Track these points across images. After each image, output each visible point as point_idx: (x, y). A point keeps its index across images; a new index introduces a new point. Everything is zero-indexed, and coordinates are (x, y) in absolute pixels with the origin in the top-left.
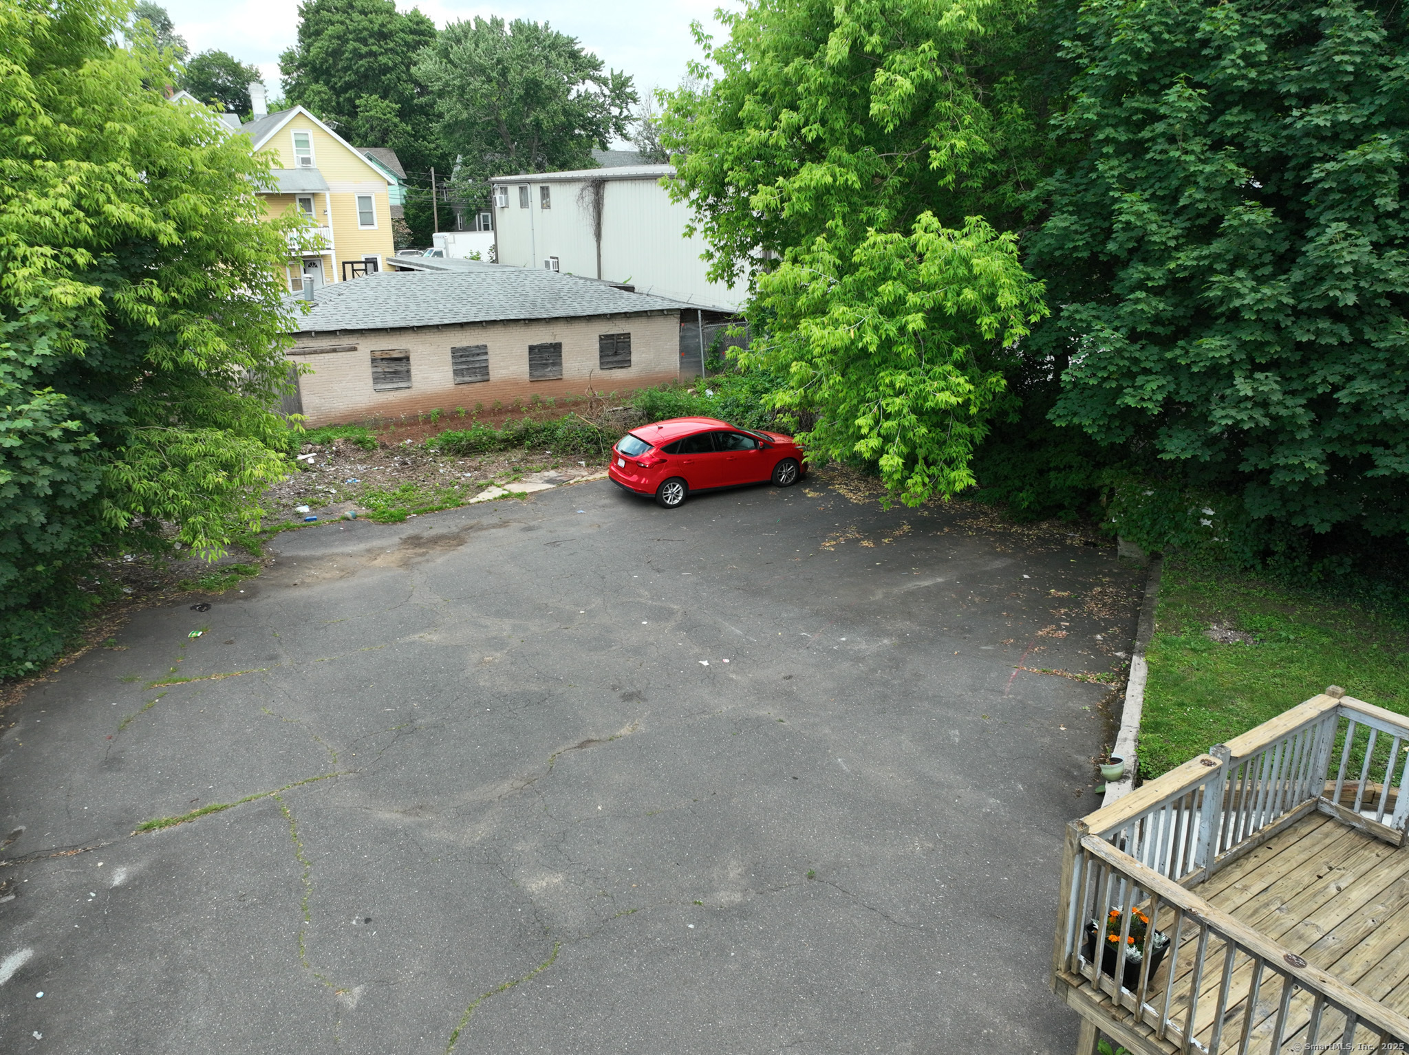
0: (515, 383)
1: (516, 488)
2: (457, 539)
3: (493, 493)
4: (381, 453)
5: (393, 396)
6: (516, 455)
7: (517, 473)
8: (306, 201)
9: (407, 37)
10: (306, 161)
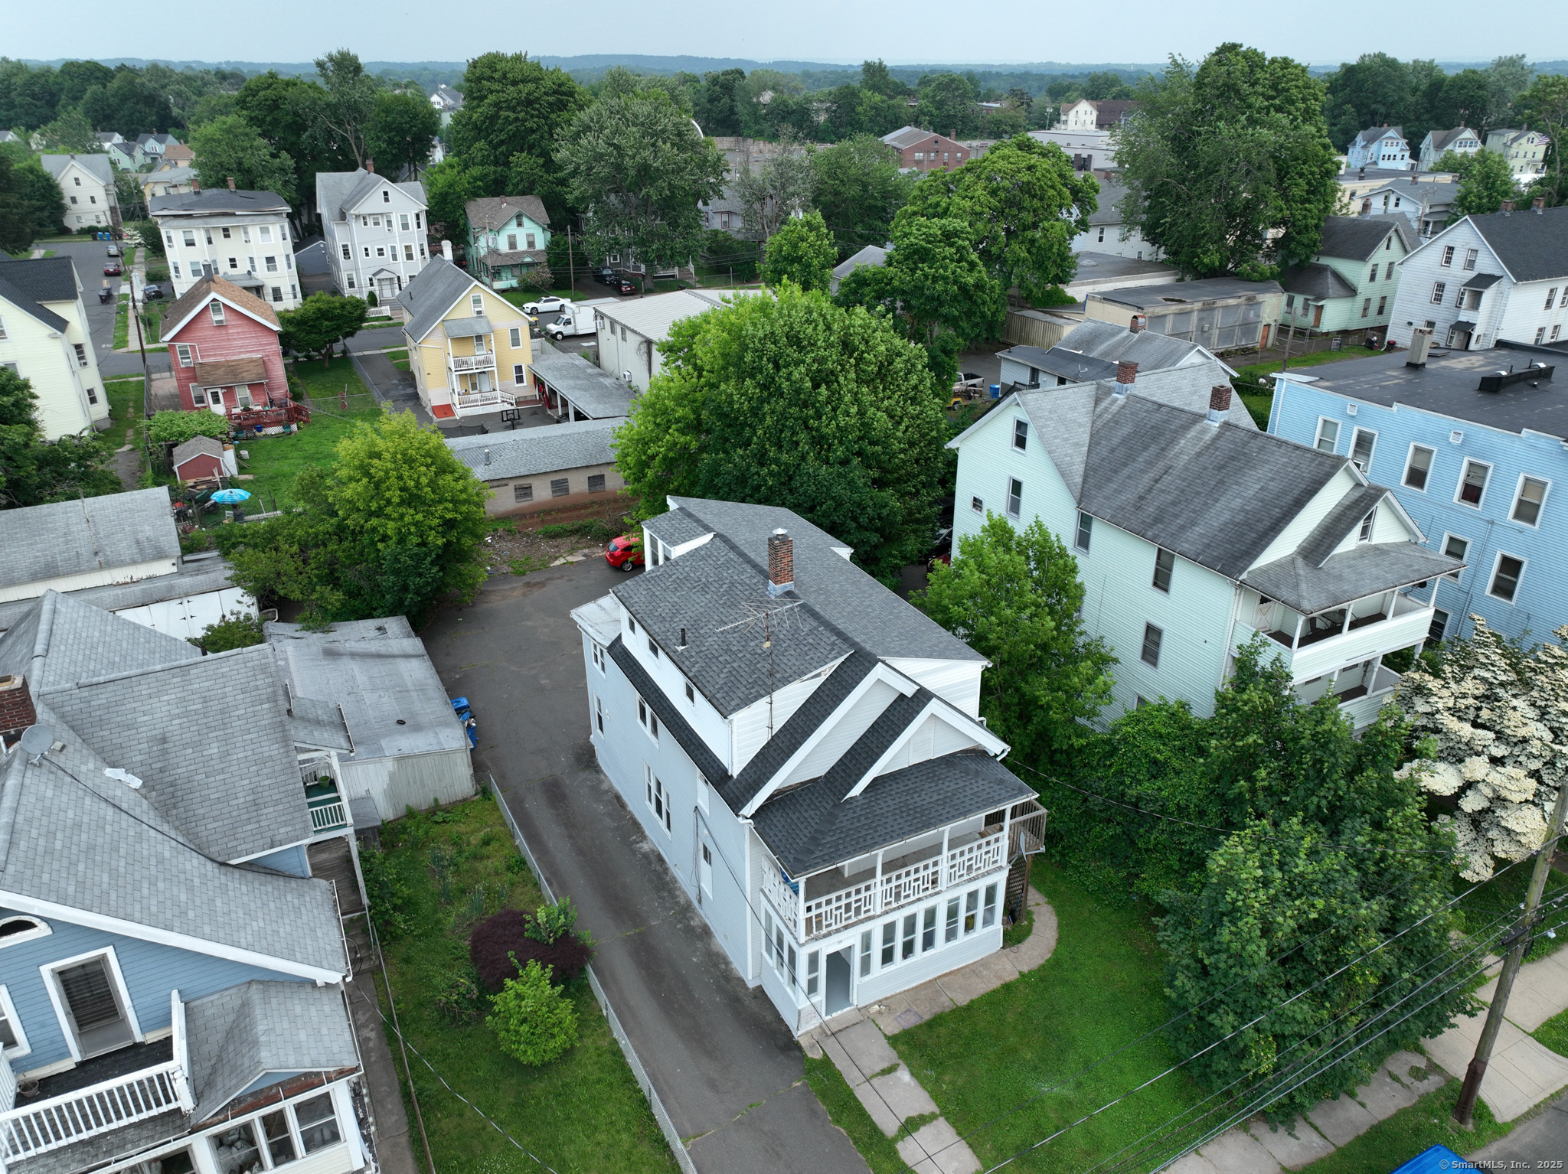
0: (581, 494)
1: (570, 559)
2: (541, 584)
3: (561, 561)
4: (518, 536)
5: (524, 504)
6: (574, 539)
7: (573, 551)
8: (479, 338)
9: (551, 99)
10: (479, 312)
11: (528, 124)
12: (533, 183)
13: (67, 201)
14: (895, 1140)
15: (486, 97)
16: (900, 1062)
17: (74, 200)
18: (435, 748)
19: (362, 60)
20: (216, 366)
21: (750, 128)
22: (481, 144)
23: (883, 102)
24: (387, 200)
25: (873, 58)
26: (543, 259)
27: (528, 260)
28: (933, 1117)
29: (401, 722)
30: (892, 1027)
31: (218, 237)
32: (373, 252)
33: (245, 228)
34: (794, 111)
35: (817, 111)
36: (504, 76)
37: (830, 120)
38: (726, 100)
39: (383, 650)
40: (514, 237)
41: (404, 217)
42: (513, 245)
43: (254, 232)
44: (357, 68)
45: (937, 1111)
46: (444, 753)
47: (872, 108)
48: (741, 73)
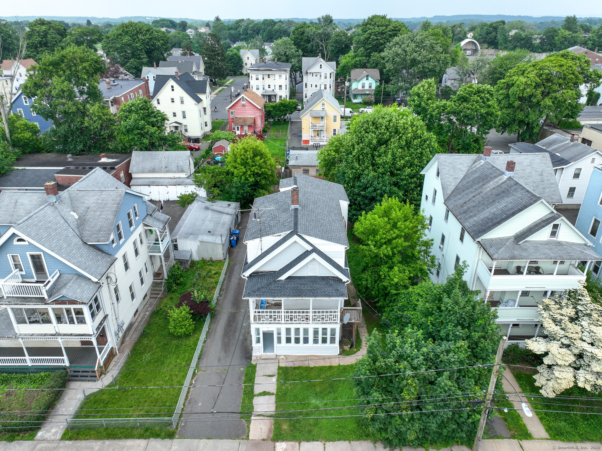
8: (322, 118)
9: (390, 33)
10: (323, 109)
11: (381, 41)
12: (377, 64)
13: (244, 64)
14: (255, 396)
15: (367, 31)
16: (277, 375)
17: (246, 64)
18: (213, 241)
19: (333, 18)
20: (240, 118)
21: (502, 45)
22: (362, 49)
23: (569, 35)
24: (321, 68)
25: (571, 15)
26: (373, 93)
27: (367, 92)
28: (273, 394)
29: (209, 232)
30: (282, 365)
31: (266, 77)
32: (314, 86)
33: (274, 75)
34: (524, 39)
35: (535, 39)
36: (375, 24)
37: (541, 43)
38: (494, 34)
39: (222, 211)
40: (364, 83)
41: (326, 74)
42: (363, 87)
43: (277, 76)
44: (331, 21)
45: (275, 393)
46: (214, 243)
47: (563, 37)
48: (504, 23)
